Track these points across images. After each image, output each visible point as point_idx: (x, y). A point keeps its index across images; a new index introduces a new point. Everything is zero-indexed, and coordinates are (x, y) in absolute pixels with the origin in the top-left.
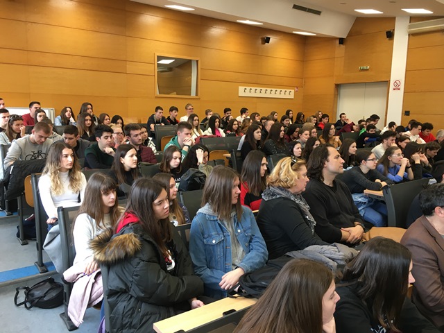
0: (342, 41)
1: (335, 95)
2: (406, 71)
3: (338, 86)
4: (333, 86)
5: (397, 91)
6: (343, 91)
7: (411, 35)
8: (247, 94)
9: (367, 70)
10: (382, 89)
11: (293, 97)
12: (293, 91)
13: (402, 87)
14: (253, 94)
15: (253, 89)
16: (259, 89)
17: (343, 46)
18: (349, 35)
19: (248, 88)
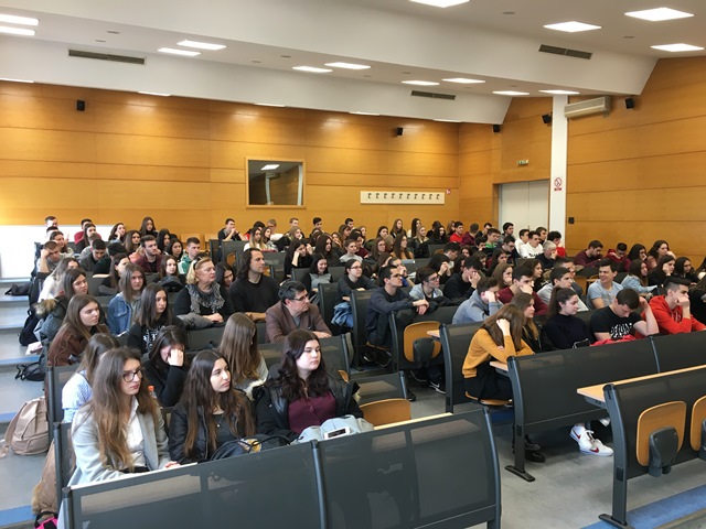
0: (497, 128)
1: (494, 198)
2: (568, 165)
3: (497, 187)
4: (491, 186)
5: (558, 192)
6: (506, 193)
7: (571, 119)
8: (373, 200)
9: (526, 165)
10: (543, 189)
11: (443, 202)
12: (442, 195)
13: (564, 186)
14: (381, 200)
15: (382, 194)
16: (389, 194)
17: (499, 135)
18: (505, 121)
19: (374, 193)
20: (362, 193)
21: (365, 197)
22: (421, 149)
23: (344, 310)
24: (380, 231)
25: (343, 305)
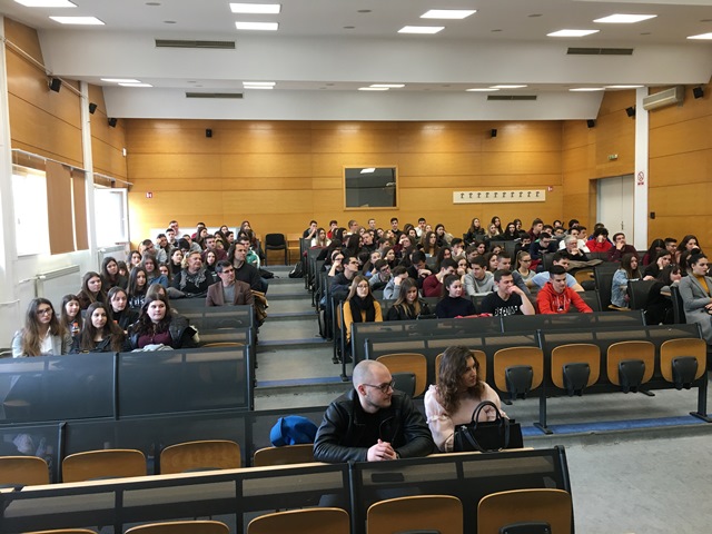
0: (591, 124)
1: (590, 194)
2: (649, 159)
3: (595, 183)
4: (587, 183)
5: (641, 186)
6: (604, 188)
7: (652, 111)
8: (467, 200)
9: (616, 159)
11: (544, 199)
12: (543, 192)
13: (645, 181)
14: (475, 199)
15: (475, 193)
16: (484, 193)
17: (593, 129)
18: (599, 115)
19: (467, 194)
20: (455, 193)
21: (457, 197)
22: (520, 148)
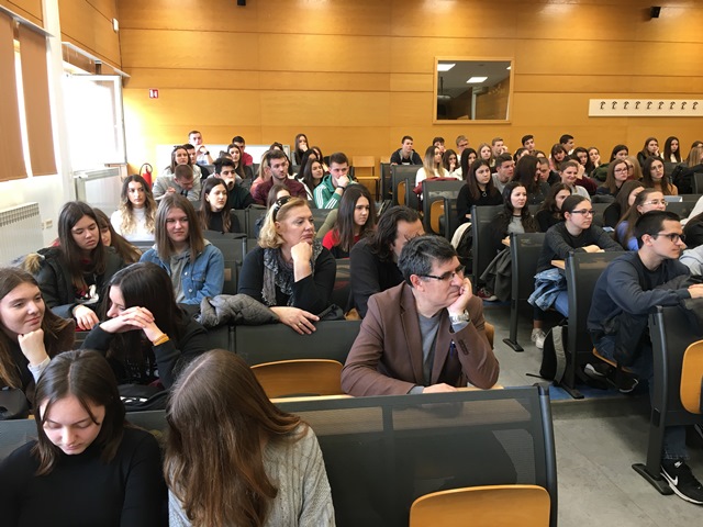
8: (608, 111)
14: (619, 112)
15: (621, 102)
16: (632, 102)
19: (609, 102)
20: (592, 101)
21: (595, 107)
23: (551, 284)
24: (615, 152)
25: (550, 275)
